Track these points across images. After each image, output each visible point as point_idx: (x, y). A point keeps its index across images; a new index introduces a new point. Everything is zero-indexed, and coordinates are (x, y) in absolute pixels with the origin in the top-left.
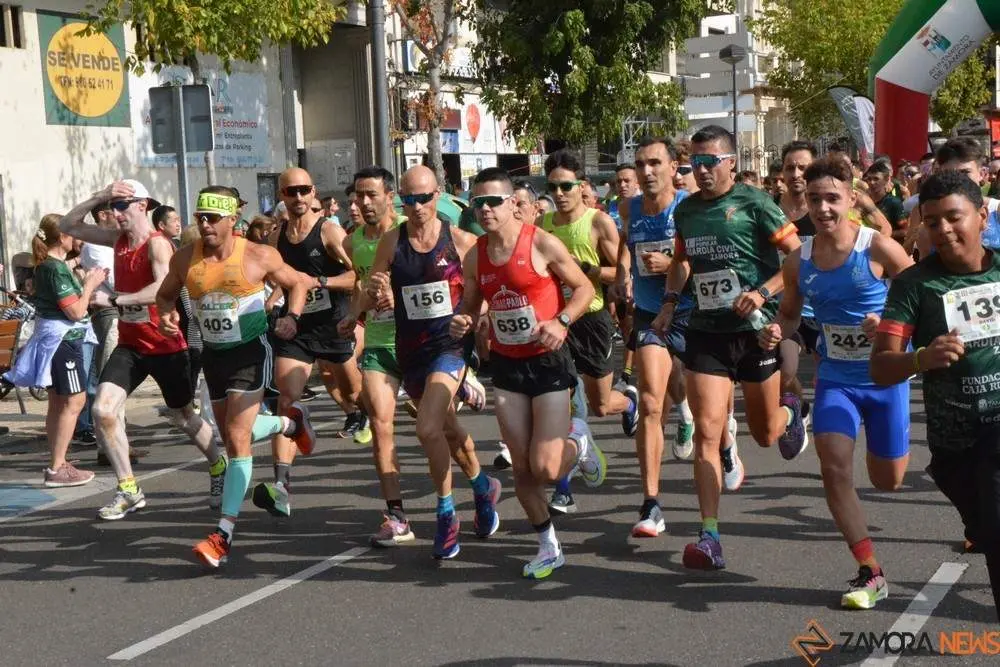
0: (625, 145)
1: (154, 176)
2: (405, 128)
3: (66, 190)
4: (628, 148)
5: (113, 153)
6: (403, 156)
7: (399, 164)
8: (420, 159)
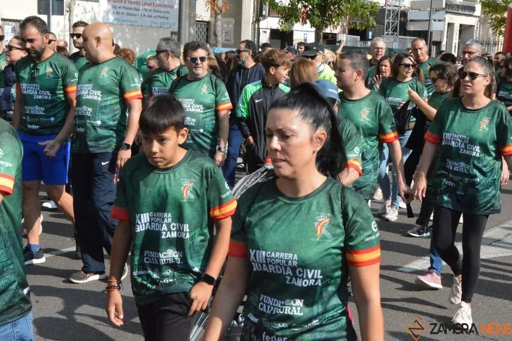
0: (385, 33)
2: (261, 14)
3: (60, 31)
4: (387, 34)
5: (89, 16)
6: (259, 29)
7: (257, 32)
8: (269, 31)
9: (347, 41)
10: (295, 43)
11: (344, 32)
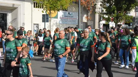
0: (135, 24)
1: (61, 25)
2: (100, 20)
5: (55, 22)
6: (100, 24)
7: (99, 25)
8: (103, 24)
9: (124, 26)
10: (110, 27)
11: (124, 24)
